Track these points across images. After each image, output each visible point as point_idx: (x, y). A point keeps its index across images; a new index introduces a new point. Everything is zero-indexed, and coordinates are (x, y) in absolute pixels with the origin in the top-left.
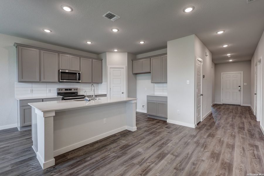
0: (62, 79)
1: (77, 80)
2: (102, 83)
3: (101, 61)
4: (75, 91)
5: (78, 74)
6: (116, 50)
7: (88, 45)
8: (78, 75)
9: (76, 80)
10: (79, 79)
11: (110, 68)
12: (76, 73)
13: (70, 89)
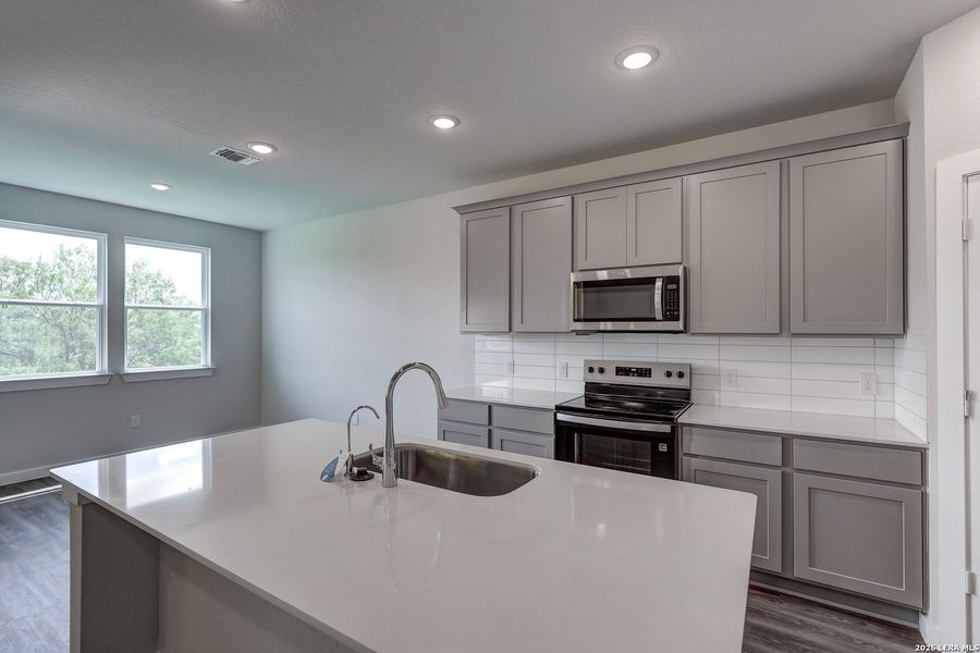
1: (658, 316)
2: (902, 336)
4: (674, 384)
8: (658, 291)
10: (671, 313)
11: (966, 178)
12: (652, 281)
13: (644, 367)
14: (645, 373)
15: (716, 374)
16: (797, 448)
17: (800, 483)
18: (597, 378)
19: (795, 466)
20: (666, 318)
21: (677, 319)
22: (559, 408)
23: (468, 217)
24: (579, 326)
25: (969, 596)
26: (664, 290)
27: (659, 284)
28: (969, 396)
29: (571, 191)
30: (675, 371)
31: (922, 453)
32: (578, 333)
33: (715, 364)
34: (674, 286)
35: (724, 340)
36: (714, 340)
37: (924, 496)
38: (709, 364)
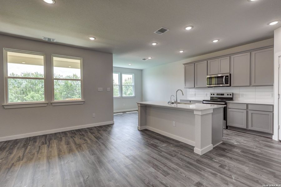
1: (224, 83)
4: (229, 97)
6: (273, 23)
10: (226, 83)
11: (279, 57)
12: (223, 77)
13: (223, 93)
14: (223, 95)
15: (239, 95)
16: (249, 106)
17: (250, 112)
18: (213, 96)
19: (249, 109)
20: (226, 84)
21: (228, 84)
22: (203, 101)
23: (186, 65)
24: (208, 86)
25: (279, 129)
26: (225, 78)
27: (224, 77)
28: (279, 95)
29: (207, 60)
30: (229, 94)
31: (273, 106)
32: (208, 87)
33: (239, 93)
34: (227, 78)
35: (241, 88)
36: (239, 88)
37: (273, 114)
38: (237, 93)
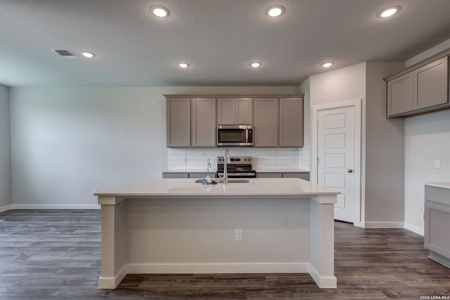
0: (221, 141)
1: (247, 141)
2: (302, 147)
3: (300, 99)
4: (247, 162)
5: (247, 131)
6: (327, 65)
7: (255, 70)
8: (247, 134)
9: (245, 142)
10: (250, 140)
11: (318, 111)
13: (238, 158)
14: (238, 160)
15: (257, 159)
18: (222, 162)
20: (249, 142)
21: (252, 142)
28: (318, 159)
29: (216, 97)
30: (248, 159)
31: (309, 173)
33: (257, 157)
34: (251, 132)
35: (260, 149)
38: (255, 156)
